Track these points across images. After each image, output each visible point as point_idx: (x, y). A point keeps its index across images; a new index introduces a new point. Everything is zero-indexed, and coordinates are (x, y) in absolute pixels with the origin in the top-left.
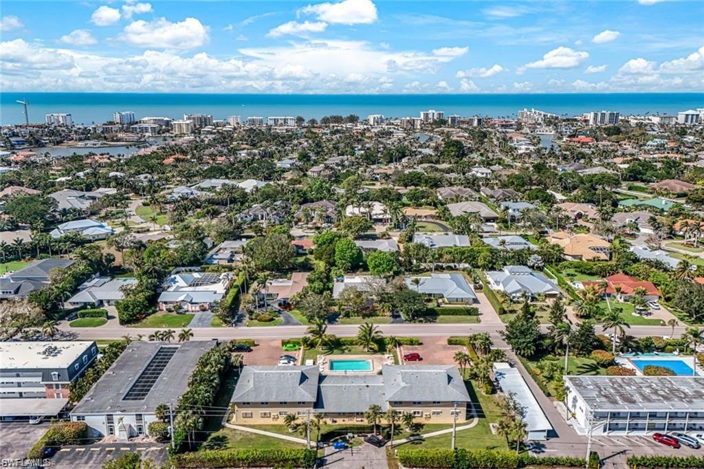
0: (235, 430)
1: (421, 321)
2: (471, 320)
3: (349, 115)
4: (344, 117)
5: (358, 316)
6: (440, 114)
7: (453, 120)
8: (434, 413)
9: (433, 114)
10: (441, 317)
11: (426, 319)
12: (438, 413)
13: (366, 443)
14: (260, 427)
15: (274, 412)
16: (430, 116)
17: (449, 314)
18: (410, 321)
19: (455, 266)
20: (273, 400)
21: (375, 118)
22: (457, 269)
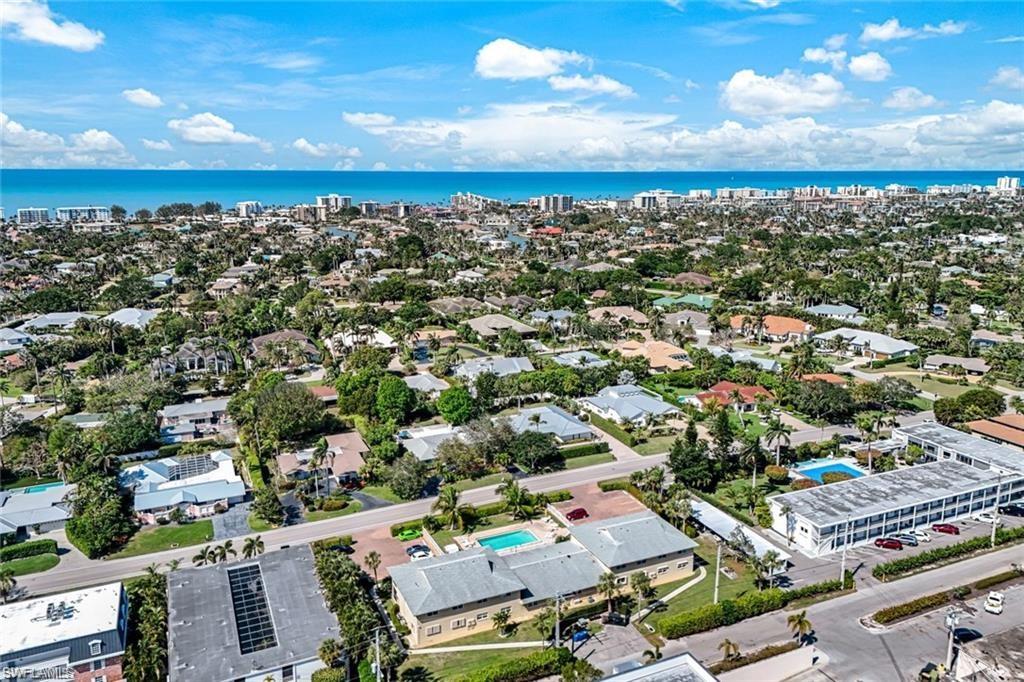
0: (426, 655)
1: (548, 471)
2: (604, 458)
3: (204, 203)
4: (195, 205)
5: (466, 478)
6: (345, 199)
7: (369, 207)
8: (660, 571)
9: (336, 199)
10: (568, 461)
11: (553, 467)
12: (665, 570)
13: (607, 626)
14: (457, 642)
15: (470, 616)
16: (333, 203)
17: (575, 456)
18: (535, 473)
19: (536, 397)
20: (470, 599)
21: (248, 206)
22: (539, 401)
